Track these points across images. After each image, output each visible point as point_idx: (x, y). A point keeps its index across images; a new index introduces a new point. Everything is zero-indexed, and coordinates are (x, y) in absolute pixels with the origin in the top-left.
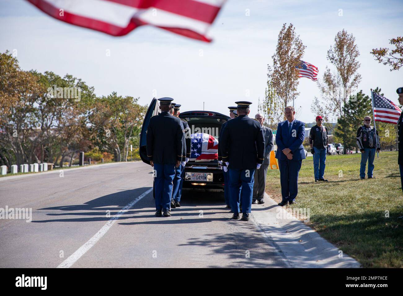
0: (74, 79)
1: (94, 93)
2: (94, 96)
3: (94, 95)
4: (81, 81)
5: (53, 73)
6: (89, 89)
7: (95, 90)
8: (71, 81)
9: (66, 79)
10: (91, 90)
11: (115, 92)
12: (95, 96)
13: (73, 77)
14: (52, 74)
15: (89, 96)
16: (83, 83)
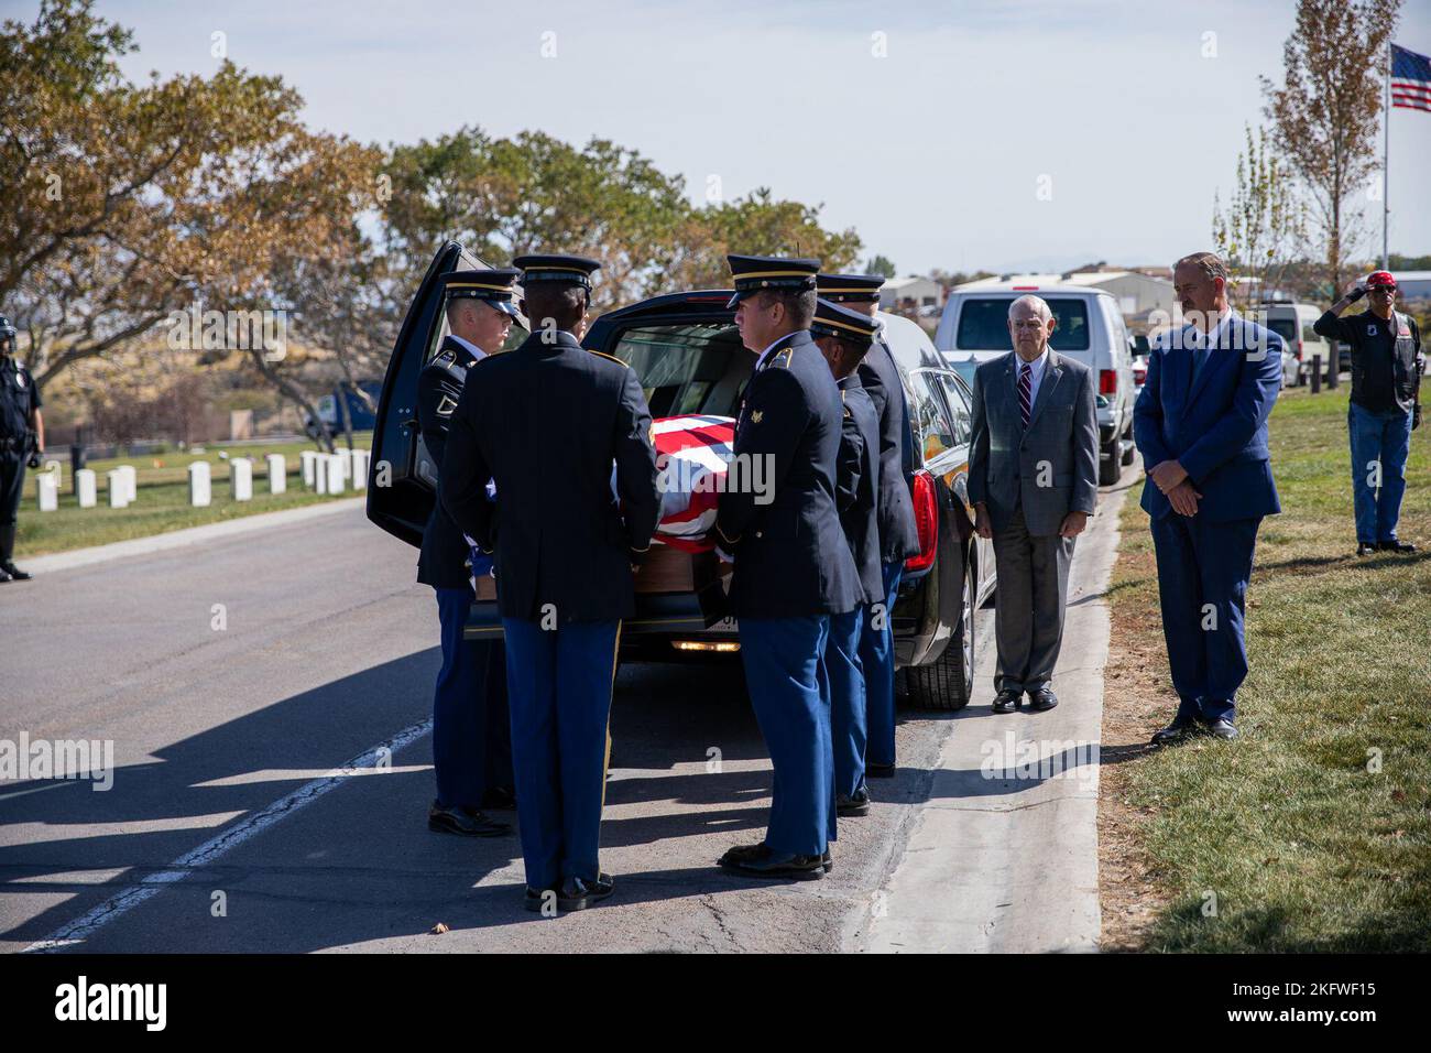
0: (618, 152)
1: (685, 194)
2: (684, 205)
3: (684, 201)
4: (640, 158)
5: (543, 135)
6: (668, 183)
7: (687, 186)
8: (609, 159)
9: (592, 154)
10: (675, 184)
11: (765, 189)
12: (688, 204)
13: (613, 147)
14: (542, 140)
15: (669, 204)
16: (645, 163)
